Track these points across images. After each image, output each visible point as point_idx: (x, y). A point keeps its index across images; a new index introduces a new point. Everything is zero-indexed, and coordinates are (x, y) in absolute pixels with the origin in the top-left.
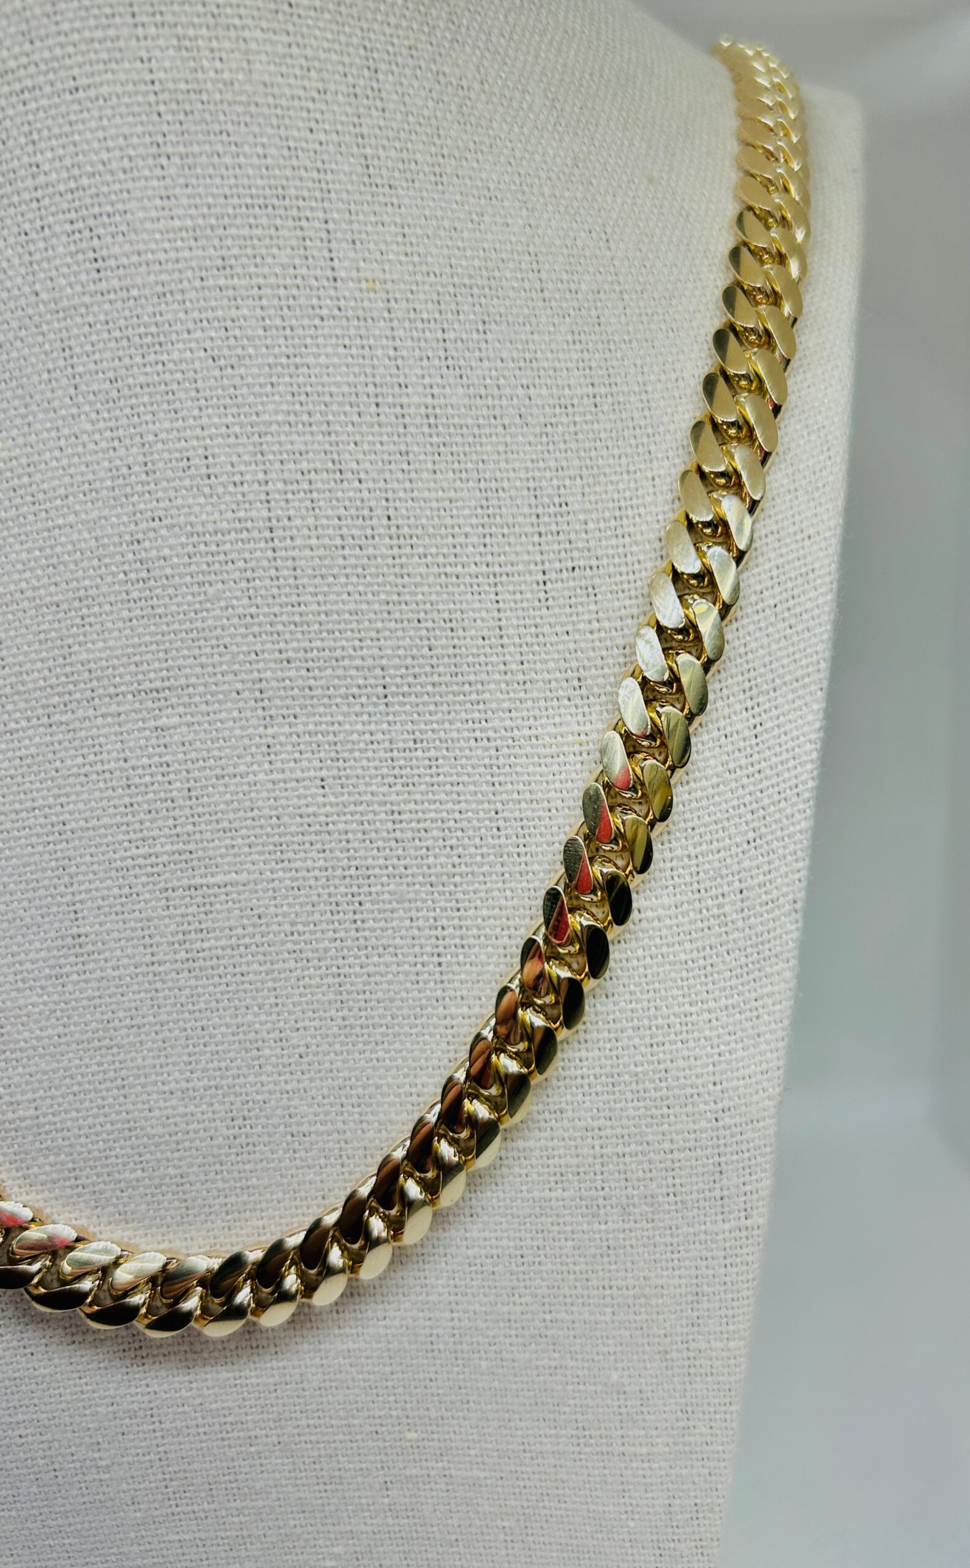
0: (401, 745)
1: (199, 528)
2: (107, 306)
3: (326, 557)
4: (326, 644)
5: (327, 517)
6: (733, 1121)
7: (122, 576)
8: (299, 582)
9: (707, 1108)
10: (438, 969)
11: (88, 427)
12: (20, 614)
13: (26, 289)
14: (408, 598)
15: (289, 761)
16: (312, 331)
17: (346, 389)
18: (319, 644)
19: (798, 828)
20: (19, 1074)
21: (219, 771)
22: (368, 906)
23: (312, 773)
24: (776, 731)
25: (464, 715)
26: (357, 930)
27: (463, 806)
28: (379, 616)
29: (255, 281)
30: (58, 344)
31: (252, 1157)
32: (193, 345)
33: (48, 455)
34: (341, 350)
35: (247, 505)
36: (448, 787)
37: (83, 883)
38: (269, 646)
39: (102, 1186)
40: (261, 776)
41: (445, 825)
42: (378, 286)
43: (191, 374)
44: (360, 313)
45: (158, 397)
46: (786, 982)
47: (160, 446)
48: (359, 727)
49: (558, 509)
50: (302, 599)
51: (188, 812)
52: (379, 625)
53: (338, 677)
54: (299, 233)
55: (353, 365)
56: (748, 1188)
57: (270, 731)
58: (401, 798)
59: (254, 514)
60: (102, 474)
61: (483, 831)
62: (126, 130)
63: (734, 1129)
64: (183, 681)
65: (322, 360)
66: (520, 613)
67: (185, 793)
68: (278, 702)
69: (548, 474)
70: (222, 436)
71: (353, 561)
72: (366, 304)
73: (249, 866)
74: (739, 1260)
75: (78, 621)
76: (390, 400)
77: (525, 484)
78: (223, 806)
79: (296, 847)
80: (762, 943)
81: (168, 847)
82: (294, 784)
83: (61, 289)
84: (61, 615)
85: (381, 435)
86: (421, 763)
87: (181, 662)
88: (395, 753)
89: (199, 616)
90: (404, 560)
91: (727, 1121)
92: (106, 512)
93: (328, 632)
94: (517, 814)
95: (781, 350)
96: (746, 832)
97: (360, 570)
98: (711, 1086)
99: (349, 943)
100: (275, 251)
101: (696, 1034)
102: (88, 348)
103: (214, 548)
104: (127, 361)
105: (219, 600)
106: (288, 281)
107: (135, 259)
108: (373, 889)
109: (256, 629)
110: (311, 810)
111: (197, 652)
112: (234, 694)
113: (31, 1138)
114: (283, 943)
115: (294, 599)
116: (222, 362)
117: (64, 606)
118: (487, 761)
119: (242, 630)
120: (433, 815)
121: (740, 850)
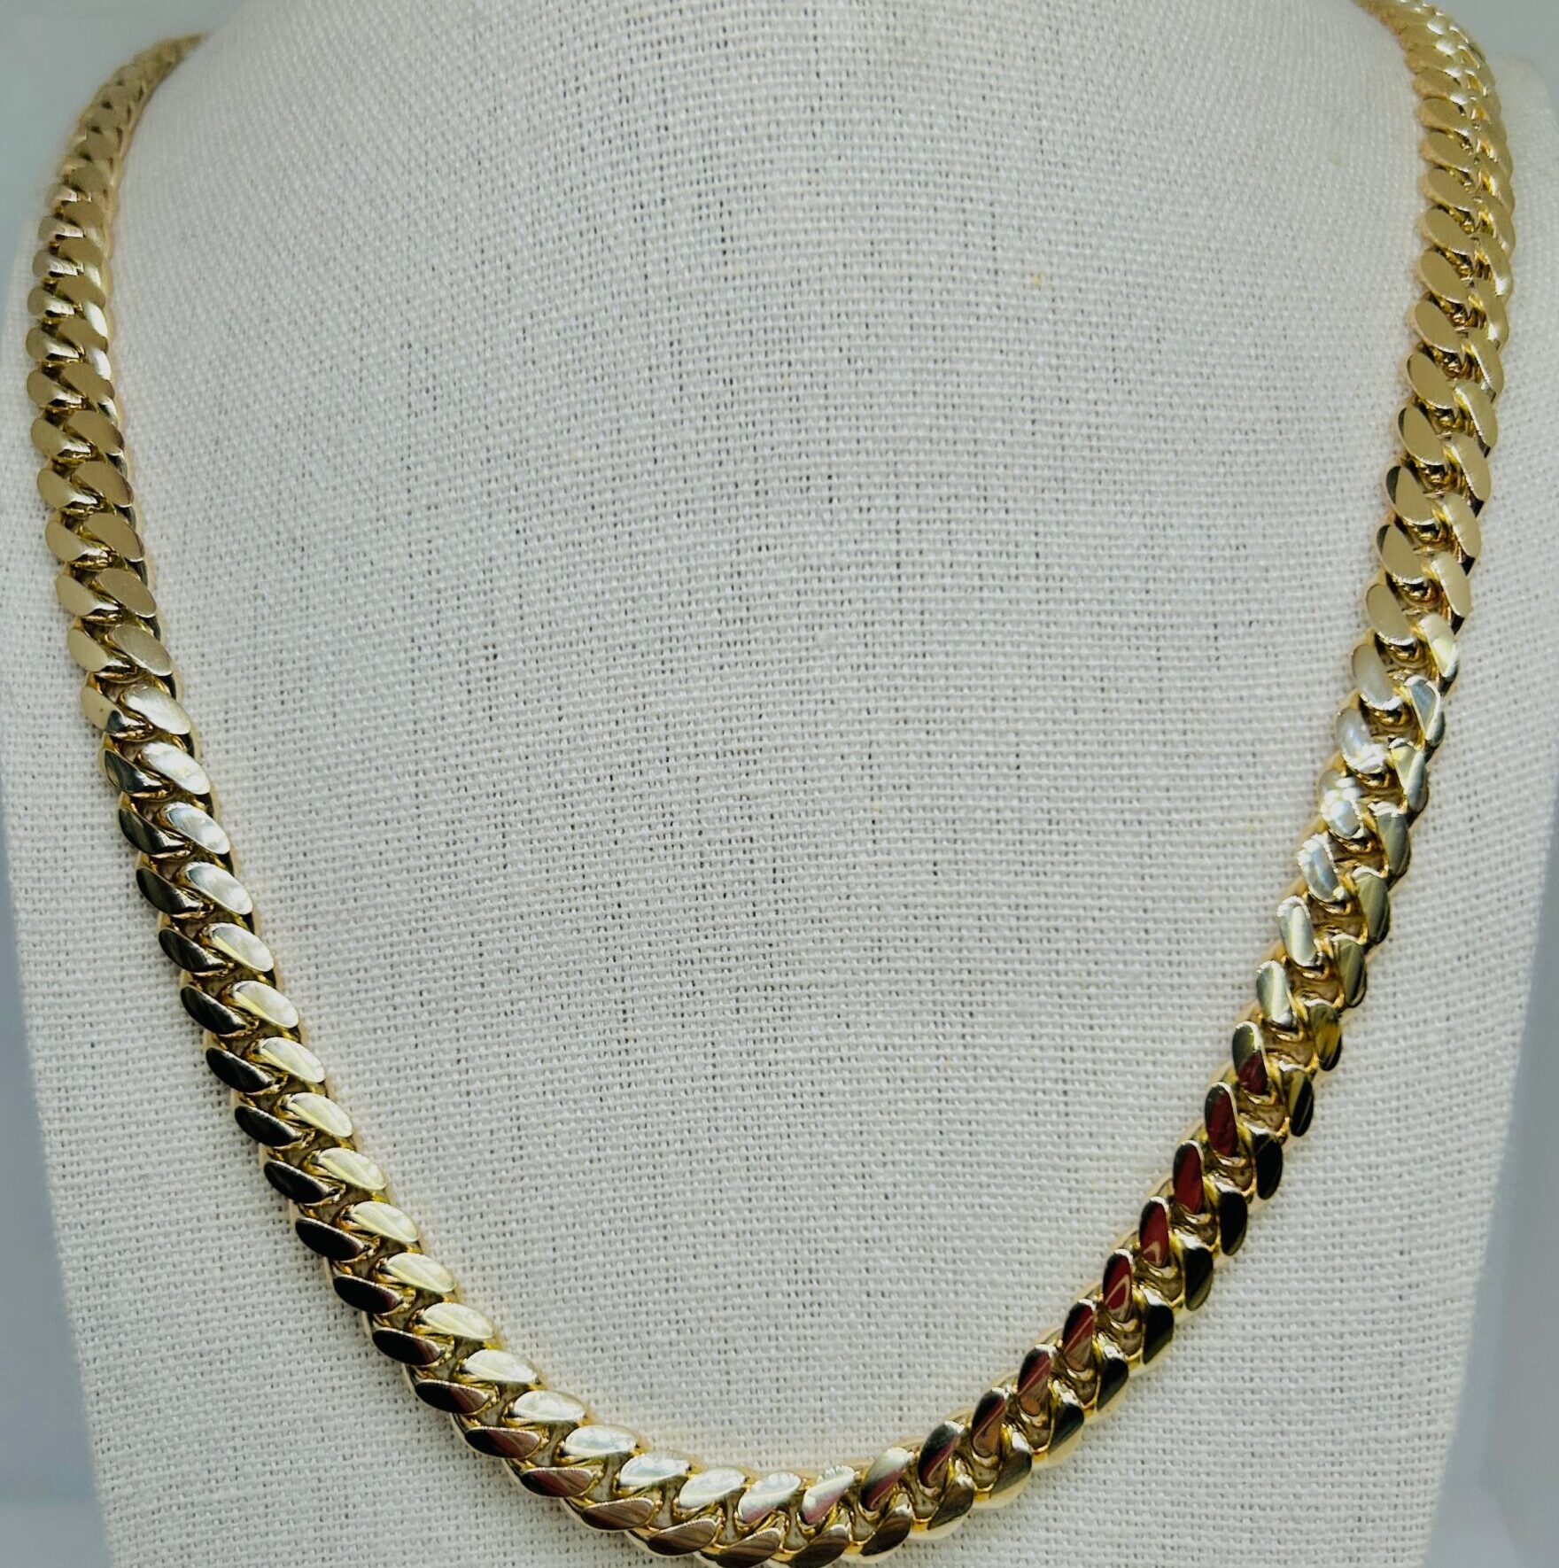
0: (1033, 826)
1: (815, 562)
2: (731, 294)
3: (960, 600)
4: (951, 702)
5: (965, 553)
6: (1421, 1300)
7: (716, 614)
8: (926, 627)
9: (1389, 1282)
10: (1063, 1098)
11: (693, 436)
12: (588, 656)
13: (635, 272)
14: (1053, 650)
15: (896, 841)
16: (966, 333)
17: (999, 402)
18: (944, 702)
19: (1521, 943)
20: (538, 1206)
21: (812, 850)
22: (981, 1018)
23: (923, 856)
24: (1498, 826)
25: (1111, 793)
26: (965, 1047)
27: (1104, 902)
28: (1017, 671)
29: (905, 271)
30: (667, 338)
31: (816, 1320)
32: (827, 343)
33: (638, 468)
34: (997, 356)
35: (873, 536)
36: (1087, 879)
37: (638, 977)
38: (884, 703)
39: (626, 1350)
40: (863, 858)
41: (1081, 925)
42: (1044, 283)
43: (821, 379)
44: (1022, 313)
45: (780, 404)
46: (1498, 1130)
47: (776, 462)
48: (985, 803)
49: (1234, 552)
50: (927, 648)
51: (771, 896)
52: (1018, 682)
53: (964, 743)
54: (961, 217)
55: (1010, 375)
56: (1433, 1385)
57: (877, 804)
58: (1028, 889)
59: (881, 546)
60: (704, 493)
61: (1128, 933)
62: (779, 92)
63: (1422, 1310)
64: (779, 742)
65: (976, 367)
66: (1186, 673)
67: (770, 875)
68: (890, 770)
69: (1224, 511)
70: (851, 452)
71: (992, 605)
72: (1029, 303)
73: (839, 964)
74: (1415, 1476)
75: (658, 666)
76: (1049, 417)
77: (1197, 521)
78: (814, 892)
79: (898, 943)
80: (1471, 1082)
81: (744, 938)
82: (901, 868)
83: (678, 272)
84: (638, 658)
85: (1035, 457)
86: (1055, 848)
87: (777, 719)
88: (1025, 835)
89: (804, 664)
90: (1051, 606)
91: (1415, 1300)
92: (704, 538)
93: (956, 688)
94: (1171, 914)
95: (1487, 380)
96: (1457, 946)
97: (998, 616)
98: (1397, 1256)
99: (955, 1062)
100: (932, 235)
101: (1382, 1191)
102: (702, 342)
103: (830, 585)
104: (747, 359)
105: (829, 647)
106: (944, 272)
107: (770, 240)
108: (988, 998)
109: (871, 683)
110: (919, 900)
111: (798, 707)
112: (838, 759)
113: (544, 1286)
114: (874, 1058)
115: (919, 649)
116: (859, 364)
117: (643, 648)
118: (1137, 849)
119: (855, 684)
120: (1067, 912)
121: (1449, 967)
